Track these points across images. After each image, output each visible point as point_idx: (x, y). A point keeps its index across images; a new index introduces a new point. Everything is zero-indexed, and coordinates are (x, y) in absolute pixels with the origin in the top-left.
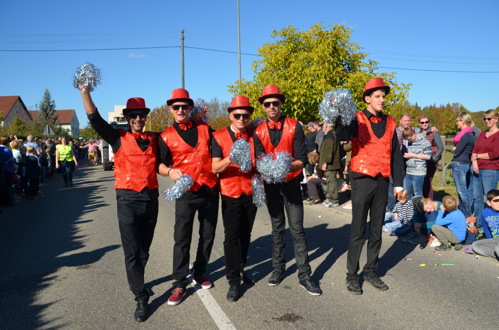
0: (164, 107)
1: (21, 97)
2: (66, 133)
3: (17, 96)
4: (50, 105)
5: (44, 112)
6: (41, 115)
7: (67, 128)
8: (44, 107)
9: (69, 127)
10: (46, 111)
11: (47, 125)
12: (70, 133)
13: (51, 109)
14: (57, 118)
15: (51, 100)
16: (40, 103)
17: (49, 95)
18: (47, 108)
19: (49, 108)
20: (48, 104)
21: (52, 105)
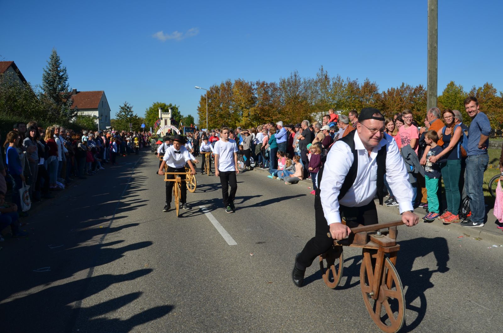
0: (225, 84)
1: (15, 62)
2: (92, 121)
3: (10, 62)
4: (59, 76)
5: (50, 85)
6: (44, 90)
7: (93, 115)
8: (50, 79)
9: (96, 113)
10: (53, 85)
13: (60, 83)
15: (62, 67)
16: (45, 72)
17: (58, 61)
18: (55, 81)
19: (57, 79)
20: (56, 73)
21: (62, 75)
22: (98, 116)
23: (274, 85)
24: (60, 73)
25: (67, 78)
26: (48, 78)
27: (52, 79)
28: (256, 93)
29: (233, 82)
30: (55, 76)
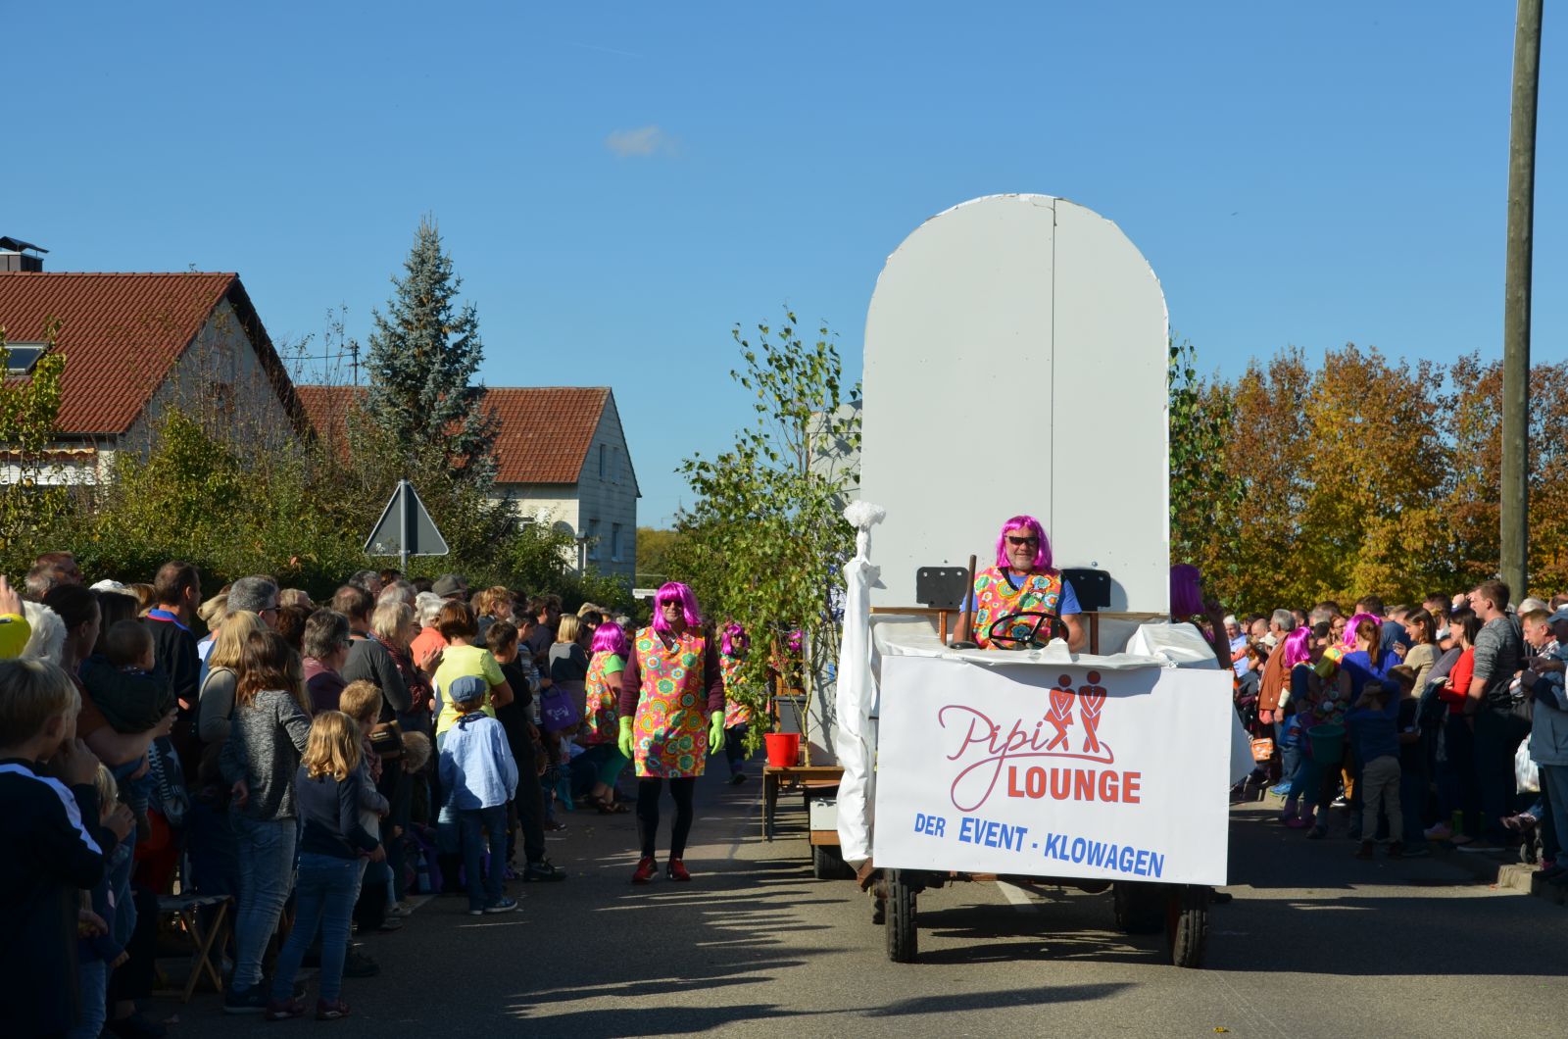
0: (1269, 379)
1: (241, 279)
2: (549, 552)
3: (220, 277)
4: (443, 350)
5: (401, 393)
6: (376, 414)
7: (554, 519)
8: (404, 358)
9: (567, 511)
10: (415, 391)
11: (402, 483)
12: (570, 555)
13: (447, 375)
14: (488, 441)
15: (457, 309)
16: (378, 332)
17: (445, 279)
18: (429, 371)
19: (437, 366)
20: (431, 336)
21: (457, 346)
22: (574, 523)
23: (1557, 376)
24: (446, 337)
25: (475, 361)
26: (393, 356)
27: (413, 362)
28: (1446, 424)
29: (1314, 365)
30: (427, 348)
